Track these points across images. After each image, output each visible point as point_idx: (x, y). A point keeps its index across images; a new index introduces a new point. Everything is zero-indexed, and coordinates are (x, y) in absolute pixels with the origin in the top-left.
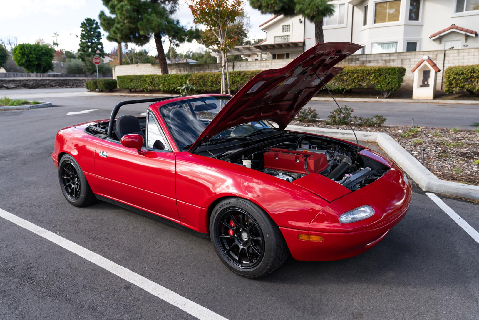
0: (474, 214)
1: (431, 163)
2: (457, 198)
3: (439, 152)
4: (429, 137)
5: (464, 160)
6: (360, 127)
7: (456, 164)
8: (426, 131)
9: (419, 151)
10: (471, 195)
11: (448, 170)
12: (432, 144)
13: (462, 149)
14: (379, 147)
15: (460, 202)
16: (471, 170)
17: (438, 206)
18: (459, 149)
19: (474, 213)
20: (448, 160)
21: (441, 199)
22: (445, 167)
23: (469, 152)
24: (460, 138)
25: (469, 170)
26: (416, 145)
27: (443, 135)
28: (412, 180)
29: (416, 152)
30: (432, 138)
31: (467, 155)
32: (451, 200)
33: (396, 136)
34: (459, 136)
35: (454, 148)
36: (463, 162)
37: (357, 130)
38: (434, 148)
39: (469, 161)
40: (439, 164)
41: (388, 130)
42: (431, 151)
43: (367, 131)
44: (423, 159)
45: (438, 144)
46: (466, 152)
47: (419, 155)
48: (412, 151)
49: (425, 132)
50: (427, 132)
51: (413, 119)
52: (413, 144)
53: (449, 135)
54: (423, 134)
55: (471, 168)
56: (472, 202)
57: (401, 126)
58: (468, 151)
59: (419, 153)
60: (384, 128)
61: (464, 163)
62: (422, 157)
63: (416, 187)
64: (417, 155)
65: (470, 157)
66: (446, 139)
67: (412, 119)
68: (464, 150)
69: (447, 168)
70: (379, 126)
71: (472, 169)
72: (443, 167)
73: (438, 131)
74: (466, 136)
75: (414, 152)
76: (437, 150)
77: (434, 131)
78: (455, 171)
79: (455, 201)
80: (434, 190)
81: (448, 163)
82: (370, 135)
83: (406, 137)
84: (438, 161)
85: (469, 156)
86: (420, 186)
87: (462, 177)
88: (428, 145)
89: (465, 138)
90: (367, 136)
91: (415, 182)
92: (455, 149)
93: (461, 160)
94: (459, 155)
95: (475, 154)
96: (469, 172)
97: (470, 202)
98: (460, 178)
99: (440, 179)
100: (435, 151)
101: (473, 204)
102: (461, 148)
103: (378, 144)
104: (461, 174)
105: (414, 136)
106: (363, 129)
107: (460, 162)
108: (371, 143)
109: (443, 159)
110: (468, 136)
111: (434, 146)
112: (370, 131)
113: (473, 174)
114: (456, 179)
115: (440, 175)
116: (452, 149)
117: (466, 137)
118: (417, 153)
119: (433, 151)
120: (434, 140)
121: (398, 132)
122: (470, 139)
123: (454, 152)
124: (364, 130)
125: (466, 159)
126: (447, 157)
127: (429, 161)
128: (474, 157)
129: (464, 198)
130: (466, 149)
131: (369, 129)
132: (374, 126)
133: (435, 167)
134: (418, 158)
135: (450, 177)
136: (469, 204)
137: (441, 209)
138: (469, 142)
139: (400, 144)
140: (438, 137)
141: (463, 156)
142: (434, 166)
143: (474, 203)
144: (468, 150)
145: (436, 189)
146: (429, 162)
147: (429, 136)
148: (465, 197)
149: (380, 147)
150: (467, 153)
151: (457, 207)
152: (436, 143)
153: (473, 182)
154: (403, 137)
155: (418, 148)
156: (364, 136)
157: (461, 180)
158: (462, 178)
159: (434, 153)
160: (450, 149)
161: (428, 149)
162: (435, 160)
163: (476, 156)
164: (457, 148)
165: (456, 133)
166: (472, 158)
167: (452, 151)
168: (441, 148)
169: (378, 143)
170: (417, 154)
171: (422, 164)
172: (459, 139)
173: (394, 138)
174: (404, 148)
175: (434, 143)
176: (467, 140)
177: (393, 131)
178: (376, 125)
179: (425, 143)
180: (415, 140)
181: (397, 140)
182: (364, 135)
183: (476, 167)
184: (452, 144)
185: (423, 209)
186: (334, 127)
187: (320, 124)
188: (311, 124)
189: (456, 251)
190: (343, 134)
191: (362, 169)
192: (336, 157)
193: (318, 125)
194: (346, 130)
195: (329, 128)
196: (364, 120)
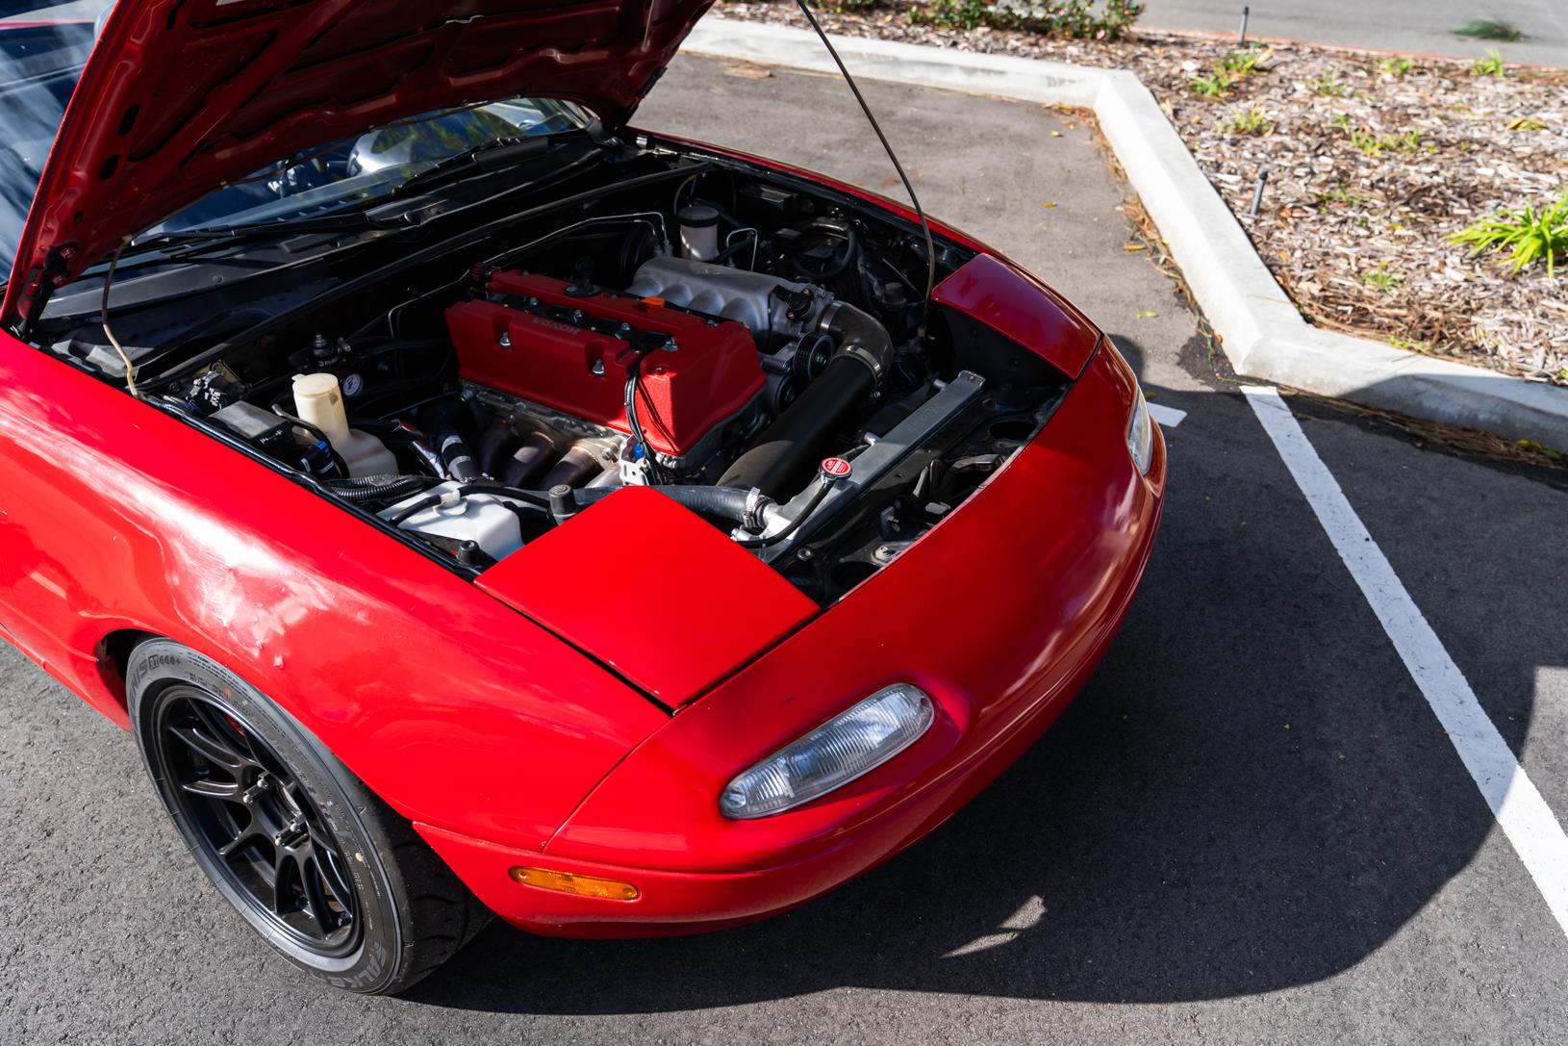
0: (1419, 508)
1: (1284, 235)
2: (1366, 412)
3: (1324, 177)
4: (1296, 95)
5: (1415, 223)
6: (1041, 42)
7: (1378, 243)
8: (1286, 64)
9: (1247, 168)
10: (1420, 404)
11: (1347, 274)
12: (1301, 135)
13: (1412, 169)
14: (1097, 139)
15: (1373, 440)
16: (1434, 275)
17: (1282, 466)
18: (1402, 166)
19: (1422, 501)
20: (1354, 219)
21: (1300, 420)
22: (1337, 256)
23: (1438, 185)
24: (1410, 111)
25: (1428, 277)
26: (1241, 135)
27: (1350, 90)
28: (1201, 313)
29: (1235, 174)
30: (1306, 104)
31: (1429, 200)
32: (1338, 424)
33: (1170, 86)
34: (1409, 96)
35: (1382, 161)
36: (1411, 233)
37: (1026, 55)
38: (1307, 160)
39: (1433, 228)
40: (1317, 239)
41: (1145, 55)
42: (1293, 169)
43: (1063, 57)
44: (1260, 211)
45: (1325, 138)
46: (1428, 181)
47: (1243, 190)
48: (1218, 167)
49: (1282, 71)
50: (1291, 70)
51: (1247, 11)
52: (1230, 130)
53: (1372, 89)
54: (1274, 79)
55: (1436, 264)
56: (1419, 438)
57: (1199, 34)
58: (1437, 179)
59: (1245, 178)
60: (1130, 48)
61: (1415, 238)
62: (1256, 201)
63: (1212, 351)
64: (1236, 188)
65: (1438, 210)
66: (1361, 112)
67: (1242, 9)
68: (1418, 176)
69: (1342, 264)
70: (1115, 36)
71: (1439, 271)
72: (1326, 254)
73: (1337, 66)
74: (1433, 100)
75: (1230, 173)
76: (1316, 170)
77: (1316, 65)
78: (1375, 278)
79: (1354, 433)
80: (1278, 373)
81: (1352, 237)
82: (1072, 81)
83: (1208, 95)
84: (1314, 221)
85: (1436, 205)
86: (1226, 347)
87: (1396, 311)
88: (1288, 140)
89: (1432, 110)
90: (1062, 82)
91: (1212, 324)
92: (1386, 167)
93: (1402, 223)
94: (1397, 198)
95: (1461, 196)
96: (1428, 288)
97: (1412, 438)
98: (1387, 316)
99: (1308, 319)
100: (1307, 174)
101: (1423, 449)
102: (1410, 163)
103: (1097, 124)
104: (1395, 292)
105: (1236, 92)
106: (1050, 47)
107: (1400, 231)
108: (1073, 118)
109: (1335, 215)
110: (1442, 98)
111: (1308, 145)
112: (1076, 60)
113: (1441, 294)
114: (1373, 322)
115: (1313, 298)
116: (1375, 162)
117: (1434, 106)
118: (1238, 178)
119: (1301, 171)
120: (1313, 118)
121: (1182, 71)
122: (1450, 113)
123: (1382, 180)
124: (1053, 54)
125: (1422, 217)
126: (1350, 205)
127: (1279, 223)
128: (1456, 211)
129: (1388, 412)
130: (1430, 169)
131: (1073, 50)
132: (1094, 37)
133: (1298, 254)
134: (1239, 203)
135: (1349, 309)
136: (1407, 445)
137: (1291, 480)
138: (1445, 129)
139: (1181, 131)
140: (1327, 99)
141: (1413, 205)
142: (1293, 250)
143: (1427, 445)
144: (1436, 173)
145: (1286, 370)
146: (1278, 228)
147: (1294, 90)
148: (1396, 408)
149: (1103, 137)
150: (1429, 189)
151: (1356, 469)
152: (1317, 130)
153: (1436, 337)
154: (1196, 93)
155: (1247, 154)
156: (1051, 82)
157: (1390, 328)
158: (1397, 318)
159: (1302, 183)
160: (1368, 166)
161: (1284, 163)
162: (1301, 218)
163: (1462, 206)
164: (1392, 162)
165: (1401, 78)
166: (1447, 214)
167: (1375, 178)
168: (1333, 156)
169: (1099, 117)
170: (1237, 183)
171: (1250, 236)
172: (1408, 115)
173: (1160, 101)
174: (1193, 151)
175: (1309, 130)
176: (1438, 121)
177: (1164, 64)
178: (1101, 34)
179: (1276, 131)
180: (1237, 112)
181: (1170, 112)
182: (1049, 78)
183: (1457, 260)
184: (1378, 136)
185: (1222, 479)
186: (939, 36)
187: (889, 18)
188: (854, 18)
189: (1324, 745)
190: (971, 71)
191: (938, 383)
192: (820, 321)
193: (880, 24)
194: (984, 51)
195: (921, 43)
196: (1057, 10)
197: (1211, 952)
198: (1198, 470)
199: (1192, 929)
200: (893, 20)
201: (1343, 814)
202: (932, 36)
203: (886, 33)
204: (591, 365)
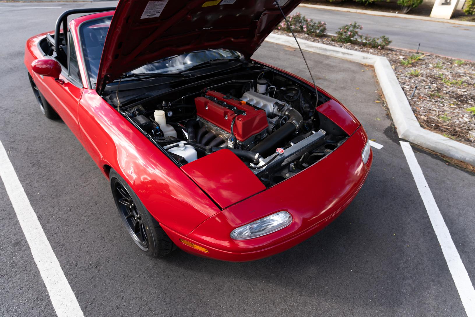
0: (444, 181)
1: (419, 103)
2: (433, 153)
3: (433, 89)
4: (429, 67)
5: (457, 104)
6: (363, 48)
7: (446, 108)
8: (428, 59)
9: (412, 85)
10: (449, 153)
11: (435, 115)
12: (429, 78)
13: (459, 90)
14: (373, 73)
15: (434, 161)
16: (460, 119)
17: (407, 164)
18: (456, 89)
19: (445, 179)
20: (440, 101)
21: (414, 152)
22: (433, 110)
23: (466, 95)
24: (461, 74)
25: (458, 119)
26: (412, 76)
27: (445, 67)
28: (392, 121)
29: (408, 86)
30: (431, 70)
31: (462, 99)
32: (425, 155)
33: (395, 62)
34: (461, 71)
35: (450, 87)
36: (455, 107)
37: (359, 51)
38: (429, 84)
39: (462, 106)
40: (428, 105)
41: (390, 53)
42: (425, 86)
43: (368, 52)
44: (413, 96)
45: (435, 79)
46: (463, 93)
47: (410, 90)
48: (404, 83)
49: (427, 61)
50: (429, 61)
51: (419, 45)
52: (409, 74)
53: (451, 68)
54: (424, 62)
55: (461, 116)
56: (447, 162)
57: (406, 49)
58: (465, 93)
59: (411, 87)
60: (386, 51)
61: (456, 108)
62: (413, 93)
63: (393, 131)
64: (408, 90)
65: (464, 102)
66: (447, 73)
67: (418, 44)
68: (460, 92)
69: (434, 113)
70: (383, 48)
71: (462, 118)
72: (430, 110)
73: (441, 61)
74: (468, 72)
75: (407, 85)
76: (431, 87)
77: (436, 60)
78: (443, 117)
79: (429, 158)
80: (411, 139)
81: (438, 106)
82: (369, 58)
83: (405, 65)
84: (428, 101)
85: (464, 100)
86: (398, 130)
87: (447, 127)
88: (424, 78)
89: (467, 75)
90: (367, 58)
91: (395, 124)
92: (451, 89)
93: (453, 104)
94: (453, 97)
95: (472, 98)
96: (458, 122)
97: (446, 162)
98: (444, 128)
99: (422, 126)
100: (429, 88)
101: (448, 165)
102: (459, 88)
103: (374, 69)
104: (448, 122)
105: (413, 65)
106: (365, 50)
107: (452, 106)
108: (368, 67)
109: (435, 99)
110: (471, 72)
111: (430, 81)
112: (371, 53)
113: (461, 124)
114: (440, 129)
115: (424, 120)
116: (448, 87)
117: (468, 74)
118: (409, 87)
119: (427, 87)
120: (433, 73)
121: (399, 58)
122: (473, 76)
123: (449, 92)
124: (366, 51)
125: (459, 103)
126: (439, 97)
127: (418, 100)
128: (470, 102)
129: (440, 154)
130: (464, 90)
131: (371, 50)
132: (377, 48)
133: (422, 108)
134: (408, 93)
135: (434, 125)
136: (444, 163)
137: (409, 168)
138: (470, 80)
139: (396, 73)
140: (438, 69)
141: (457, 99)
142: (421, 107)
143: (450, 164)
144: (466, 92)
145: (413, 139)
146: (418, 101)
147: (429, 66)
148: (442, 153)
149: (375, 73)
150: (463, 96)
151: (428, 168)
152: (434, 77)
153: (458, 135)
154: (402, 64)
155: (413, 81)
156: (364, 58)
157: (445, 131)
158: (447, 129)
159: (427, 90)
160: (446, 88)
161: (423, 84)
162: (425, 99)
163: (472, 101)
164: (453, 87)
165: (460, 66)
166: (467, 103)
167: (448, 91)
168: (437, 84)
169: (375, 68)
170: (409, 88)
171: (410, 102)
172: (460, 75)
173: (392, 65)
174: (398, 79)
175: (431, 76)
176: (469, 78)
177: (395, 56)
178: (379, 47)
179: (422, 76)
180: (412, 70)
181: (394, 68)
182: (364, 57)
183: (468, 115)
184: (451, 80)
185: (389, 165)
186: (338, 44)
187: (326, 39)
188: (317, 38)
189: (404, 241)
190: (344, 53)
191: (313, 132)
192: (285, 112)
193: (324, 40)
194: (348, 49)
195: (333, 46)
196: (369, 40)
197: (361, 292)
198: (384, 162)
199: (357, 285)
200: (327, 40)
201: (405, 262)
202: (336, 44)
203: (325, 42)
204: (225, 116)
